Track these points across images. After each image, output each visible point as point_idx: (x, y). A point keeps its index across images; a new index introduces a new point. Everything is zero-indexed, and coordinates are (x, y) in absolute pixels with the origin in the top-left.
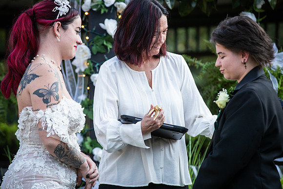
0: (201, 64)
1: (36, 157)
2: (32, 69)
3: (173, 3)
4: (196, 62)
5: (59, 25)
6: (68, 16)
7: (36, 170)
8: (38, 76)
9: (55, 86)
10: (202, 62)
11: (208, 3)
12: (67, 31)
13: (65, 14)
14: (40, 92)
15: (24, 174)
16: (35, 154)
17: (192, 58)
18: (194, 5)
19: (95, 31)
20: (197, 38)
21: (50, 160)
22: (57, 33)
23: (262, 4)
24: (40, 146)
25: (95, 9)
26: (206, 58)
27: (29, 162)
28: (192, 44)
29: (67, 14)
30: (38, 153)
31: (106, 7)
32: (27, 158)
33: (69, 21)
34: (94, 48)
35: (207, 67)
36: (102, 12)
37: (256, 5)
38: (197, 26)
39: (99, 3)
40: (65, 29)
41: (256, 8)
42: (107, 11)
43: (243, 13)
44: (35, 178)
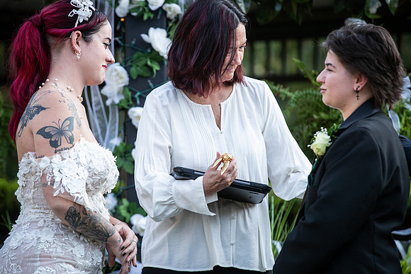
0: (289, 94)
1: (41, 228)
2: (37, 99)
3: (249, 6)
4: (282, 90)
5: (79, 35)
6: (92, 23)
7: (41, 246)
8: (45, 109)
9: (68, 122)
10: (290, 91)
11: (299, 5)
12: (92, 44)
13: (87, 19)
14: (46, 130)
15: (23, 252)
16: (41, 223)
17: (276, 85)
18: (278, 8)
20: (283, 56)
21: (62, 232)
22: (76, 47)
23: (377, 7)
24: (47, 211)
26: (295, 85)
27: (31, 235)
28: (276, 65)
29: (90, 19)
30: (45, 222)
32: (29, 229)
33: (94, 30)
35: (297, 98)
37: (368, 8)
38: (283, 38)
40: (87, 41)
41: (368, 12)
43: (350, 19)
44: (38, 259)
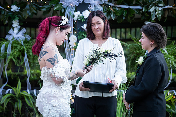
0: (127, 45)
3: (115, 17)
4: (125, 44)
5: (59, 28)
7: (53, 93)
8: (48, 52)
11: (130, 17)
12: (62, 33)
13: (64, 25)
14: (50, 60)
15: (47, 95)
17: (123, 42)
18: (124, 18)
19: (79, 29)
20: (126, 33)
23: (154, 18)
25: (79, 20)
26: (129, 42)
28: (123, 35)
30: (53, 85)
31: (84, 19)
32: (48, 88)
34: (79, 37)
35: (130, 46)
36: (83, 21)
38: (125, 28)
39: (81, 17)
40: (61, 31)
41: (152, 20)
42: (85, 20)
43: (146, 22)
44: (52, 97)
